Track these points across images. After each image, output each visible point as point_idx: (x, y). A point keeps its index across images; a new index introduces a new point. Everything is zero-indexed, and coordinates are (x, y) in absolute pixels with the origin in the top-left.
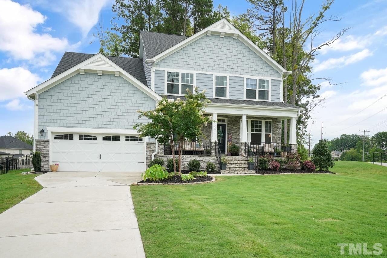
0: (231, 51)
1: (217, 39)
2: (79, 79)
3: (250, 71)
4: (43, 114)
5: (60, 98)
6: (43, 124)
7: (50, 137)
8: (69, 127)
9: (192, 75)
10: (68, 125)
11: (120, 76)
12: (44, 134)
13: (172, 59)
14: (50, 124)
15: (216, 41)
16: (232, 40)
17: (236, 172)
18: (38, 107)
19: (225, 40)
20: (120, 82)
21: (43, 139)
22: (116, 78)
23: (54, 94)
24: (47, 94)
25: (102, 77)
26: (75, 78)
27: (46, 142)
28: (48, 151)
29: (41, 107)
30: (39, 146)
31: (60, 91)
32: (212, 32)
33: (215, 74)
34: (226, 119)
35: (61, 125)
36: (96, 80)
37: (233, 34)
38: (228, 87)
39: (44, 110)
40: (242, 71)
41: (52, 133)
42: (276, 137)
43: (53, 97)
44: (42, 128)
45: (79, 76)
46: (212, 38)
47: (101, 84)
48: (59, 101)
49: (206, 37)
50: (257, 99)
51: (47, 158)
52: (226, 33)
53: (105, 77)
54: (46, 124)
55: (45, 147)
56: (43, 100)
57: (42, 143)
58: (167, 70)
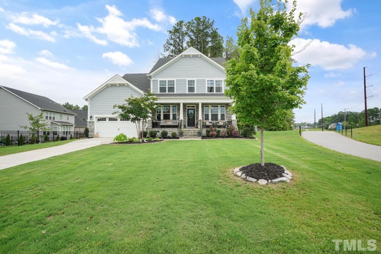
0: (197, 65)
1: (188, 59)
2: (108, 89)
3: (210, 76)
4: (92, 108)
5: (100, 99)
6: (92, 113)
7: (95, 120)
8: (103, 114)
9: (174, 81)
10: (103, 113)
11: (128, 86)
12: (92, 118)
13: (162, 73)
14: (95, 113)
15: (188, 60)
16: (198, 59)
18: (89, 105)
19: (193, 59)
20: (128, 89)
21: (91, 121)
22: (126, 87)
23: (97, 98)
24: (94, 98)
25: (119, 87)
26: (107, 89)
27: (93, 122)
28: (94, 127)
29: (91, 105)
30: (90, 125)
31: (99, 96)
32: (185, 55)
33: (187, 79)
34: (195, 105)
35: (100, 113)
36: (117, 89)
37: (198, 55)
38: (195, 86)
39: (93, 106)
40: (204, 76)
41: (96, 117)
43: (96, 99)
44: (91, 115)
45: (108, 87)
46: (186, 59)
47: (119, 90)
48: (99, 101)
49: (181, 59)
50: (215, 92)
51: (93, 131)
52: (193, 55)
53: (121, 87)
54: (93, 113)
55: (92, 125)
56: (92, 101)
57: (91, 123)
58: (159, 79)
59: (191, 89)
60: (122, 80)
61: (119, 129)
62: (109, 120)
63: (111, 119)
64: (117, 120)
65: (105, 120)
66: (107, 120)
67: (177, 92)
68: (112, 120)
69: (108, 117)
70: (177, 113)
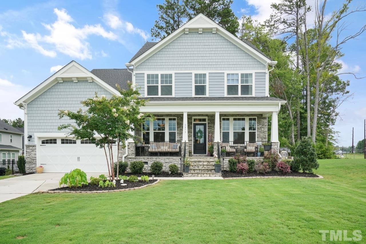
0: (211, 47)
1: (195, 36)
2: (58, 87)
3: (231, 66)
4: (31, 121)
5: (44, 106)
6: (31, 130)
7: (37, 142)
8: (51, 132)
9: (171, 75)
10: (51, 130)
11: (93, 81)
12: (32, 139)
13: (152, 61)
14: (36, 130)
15: (194, 38)
16: (212, 35)
17: (200, 175)
18: (27, 115)
19: (204, 35)
20: (93, 87)
21: (31, 143)
22: (89, 84)
23: (39, 103)
24: (34, 103)
25: (78, 84)
26: (56, 87)
27: (33, 146)
28: (35, 154)
29: (30, 115)
30: (28, 151)
31: (44, 100)
32: (190, 29)
33: (194, 72)
34: (206, 118)
35: (45, 130)
36: (73, 87)
37: (211, 29)
38: (207, 84)
39: (32, 118)
40: (223, 66)
41: (40, 138)
42: (262, 135)
43: (39, 106)
44: (30, 134)
45: (59, 84)
46: (190, 36)
47: (77, 90)
48: (43, 109)
49: (184, 36)
50: (240, 95)
51: (34, 161)
52: (203, 29)
53: (81, 84)
54: (34, 130)
55: (33, 150)
56: (30, 109)
57: (31, 148)
58: (147, 72)
59: (200, 90)
60: (82, 71)
61: (79, 158)
62: (63, 143)
63: (64, 141)
64: (75, 142)
65: (55, 143)
66: (59, 142)
67: (177, 94)
68: (67, 143)
69: (59, 138)
70: (176, 131)
